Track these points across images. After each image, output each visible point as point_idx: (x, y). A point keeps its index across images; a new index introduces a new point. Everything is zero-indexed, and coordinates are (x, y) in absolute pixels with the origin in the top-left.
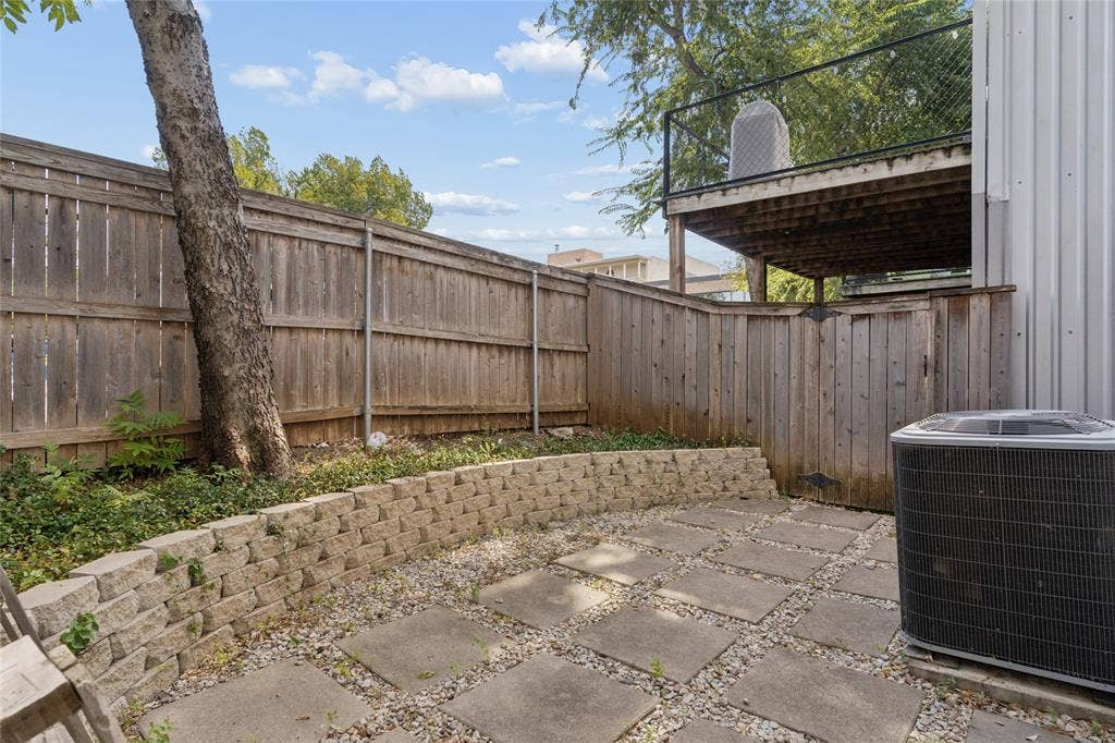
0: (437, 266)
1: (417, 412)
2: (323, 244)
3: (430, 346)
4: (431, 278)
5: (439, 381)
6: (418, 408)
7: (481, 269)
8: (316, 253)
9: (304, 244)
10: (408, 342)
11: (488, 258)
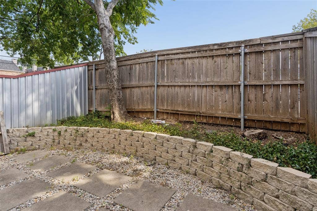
0: (186, 59)
1: (174, 112)
2: (147, 63)
3: (182, 89)
4: (183, 63)
5: (186, 101)
6: (175, 110)
7: (209, 53)
8: (145, 66)
9: (142, 64)
10: (173, 88)
11: (211, 48)
